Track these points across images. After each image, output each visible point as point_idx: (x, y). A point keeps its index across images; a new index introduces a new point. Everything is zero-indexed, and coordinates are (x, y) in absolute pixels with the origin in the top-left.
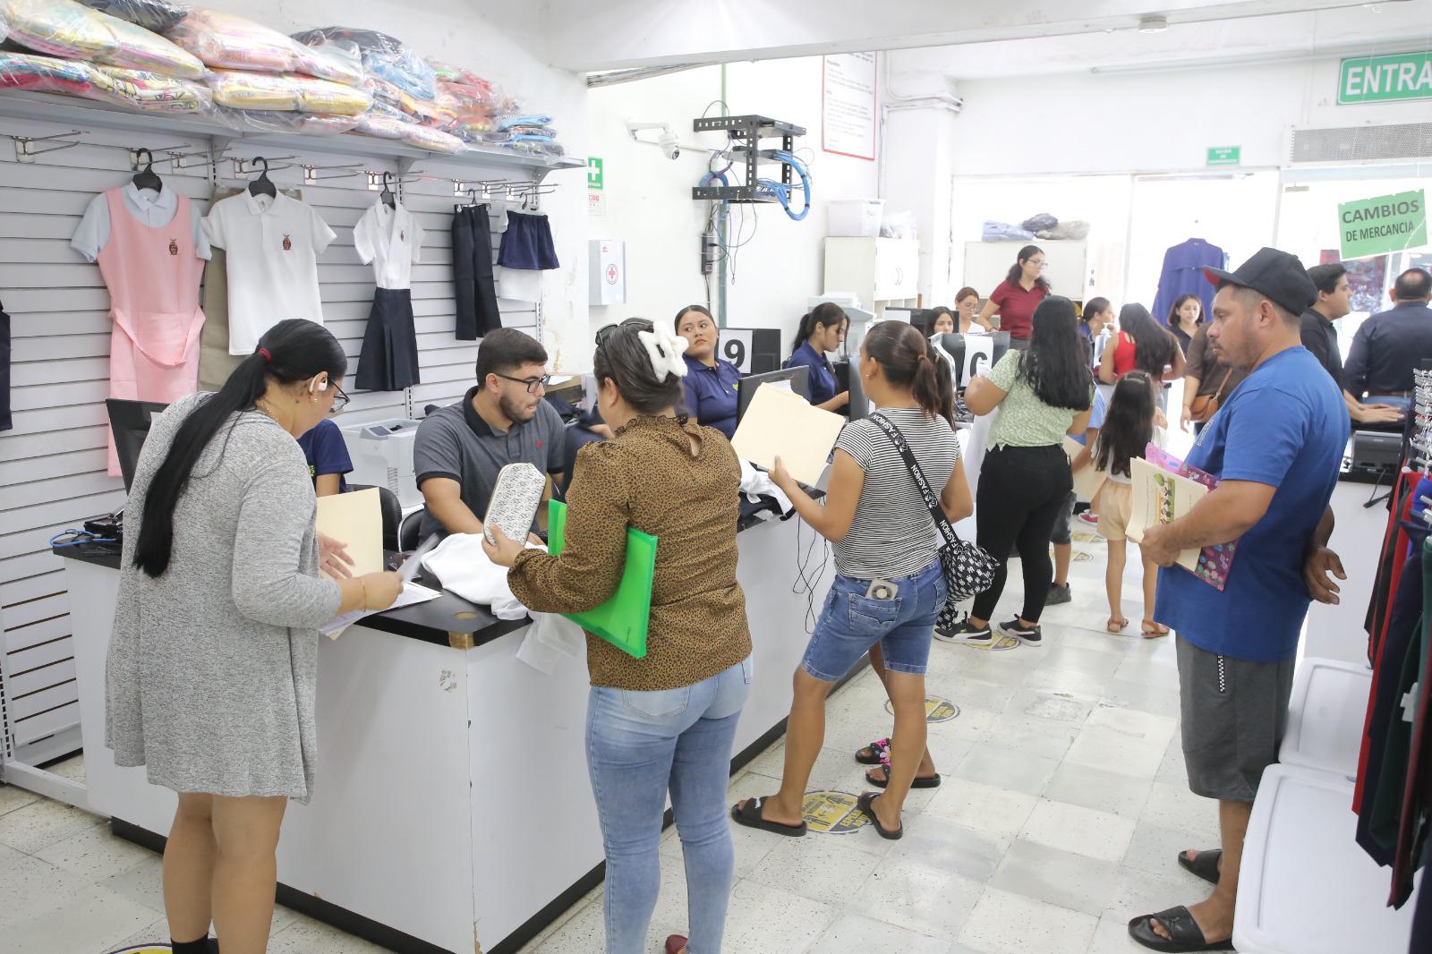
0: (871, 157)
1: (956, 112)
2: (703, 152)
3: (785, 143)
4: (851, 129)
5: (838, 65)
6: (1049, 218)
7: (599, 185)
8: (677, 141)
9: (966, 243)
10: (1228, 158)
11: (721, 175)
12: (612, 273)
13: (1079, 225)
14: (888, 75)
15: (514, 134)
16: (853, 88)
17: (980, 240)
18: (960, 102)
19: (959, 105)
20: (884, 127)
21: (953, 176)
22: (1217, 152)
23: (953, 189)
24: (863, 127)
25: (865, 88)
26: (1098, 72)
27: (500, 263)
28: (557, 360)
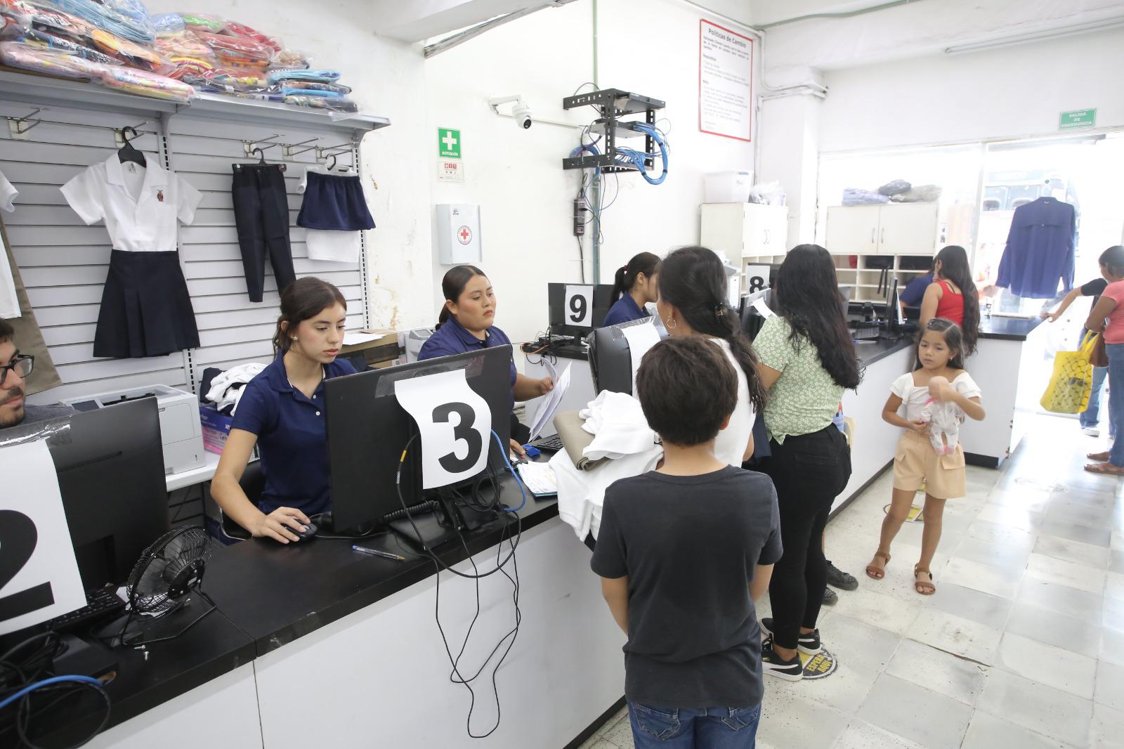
0: (748, 139)
1: (822, 99)
2: (576, 128)
3: (649, 117)
4: (729, 115)
5: (715, 60)
6: (902, 183)
7: (457, 154)
8: (528, 110)
9: (829, 207)
10: (1081, 121)
11: (590, 148)
12: (465, 234)
13: (931, 188)
14: (763, 70)
15: (286, 87)
16: (731, 80)
17: (840, 204)
18: (826, 90)
19: (824, 92)
20: (759, 113)
21: (819, 153)
22: (1070, 116)
23: (819, 164)
24: (740, 113)
25: (740, 81)
26: (951, 52)
27: (300, 223)
28: (394, 317)
